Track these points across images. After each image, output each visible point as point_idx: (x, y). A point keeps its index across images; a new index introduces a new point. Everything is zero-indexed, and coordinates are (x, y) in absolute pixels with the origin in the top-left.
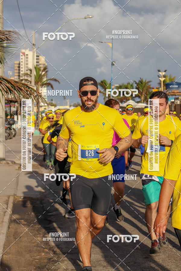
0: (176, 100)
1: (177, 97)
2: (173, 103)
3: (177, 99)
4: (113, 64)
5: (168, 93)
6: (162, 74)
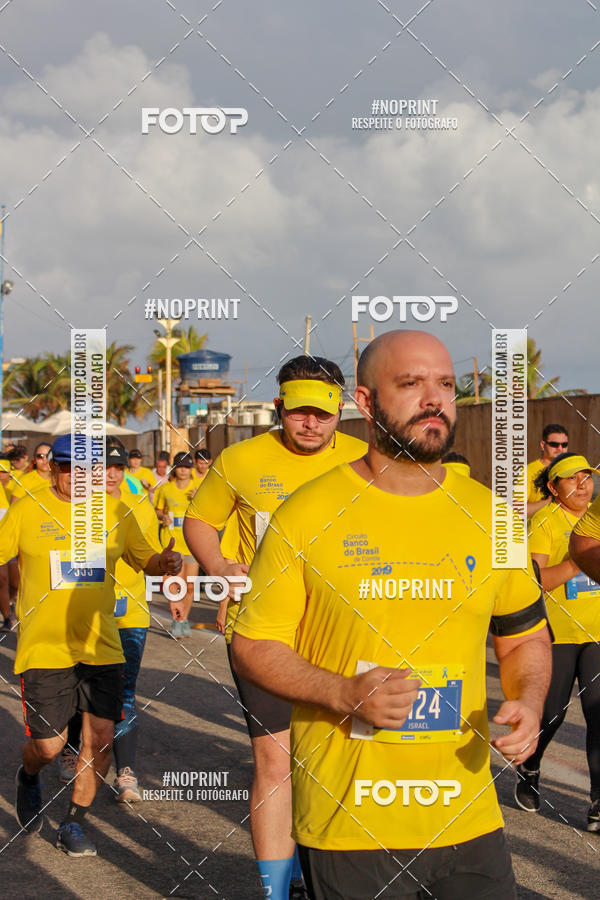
0: (212, 412)
1: (215, 400)
2: (202, 419)
3: (217, 407)
4: (5, 291)
5: (185, 387)
6: (168, 324)
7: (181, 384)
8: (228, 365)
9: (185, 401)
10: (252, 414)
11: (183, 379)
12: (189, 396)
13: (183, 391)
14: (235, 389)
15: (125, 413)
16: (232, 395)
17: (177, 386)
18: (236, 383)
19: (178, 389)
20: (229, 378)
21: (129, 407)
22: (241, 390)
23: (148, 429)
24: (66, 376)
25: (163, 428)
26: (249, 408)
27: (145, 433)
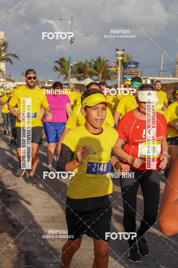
4: (72, 42)
5: (125, 72)
6: (120, 53)
7: (124, 71)
8: (138, 65)
9: (125, 76)
10: (145, 80)
11: (124, 69)
12: (126, 75)
13: (125, 73)
14: (140, 73)
15: (106, 79)
16: (139, 74)
17: (123, 72)
18: (140, 71)
19: (123, 73)
20: (138, 70)
21: (108, 77)
22: (142, 73)
23: (114, 84)
24: (90, 68)
25: (119, 84)
26: (144, 79)
27: (113, 85)
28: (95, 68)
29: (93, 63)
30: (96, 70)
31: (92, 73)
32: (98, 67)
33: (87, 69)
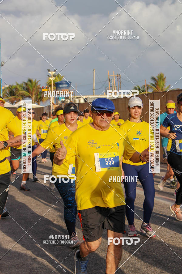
0: (66, 99)
2: (63, 102)
6: (52, 73)
8: (70, 85)
10: (78, 100)
11: (57, 90)
21: (41, 99)
22: (75, 92)
23: (47, 105)
24: (21, 90)
25: (51, 105)
26: (77, 98)
27: (46, 107)
28: (28, 90)
29: (24, 85)
30: (29, 92)
31: (24, 95)
32: (30, 89)
33: (19, 91)
